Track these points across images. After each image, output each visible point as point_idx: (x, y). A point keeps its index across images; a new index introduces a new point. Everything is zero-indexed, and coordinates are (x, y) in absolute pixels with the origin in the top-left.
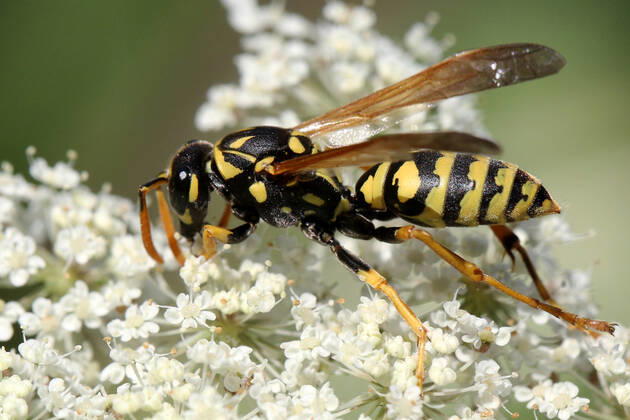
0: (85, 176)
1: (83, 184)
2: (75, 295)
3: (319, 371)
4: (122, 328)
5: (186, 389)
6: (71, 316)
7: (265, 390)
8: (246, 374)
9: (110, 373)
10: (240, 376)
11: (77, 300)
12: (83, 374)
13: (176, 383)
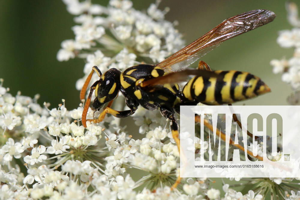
0: (8, 89)
1: (8, 92)
2: (9, 145)
3: (122, 167)
4: (30, 159)
5: (64, 184)
6: (7, 154)
7: (99, 181)
8: (90, 174)
9: (28, 179)
10: (87, 174)
11: (10, 147)
12: (17, 179)
13: (58, 182)
